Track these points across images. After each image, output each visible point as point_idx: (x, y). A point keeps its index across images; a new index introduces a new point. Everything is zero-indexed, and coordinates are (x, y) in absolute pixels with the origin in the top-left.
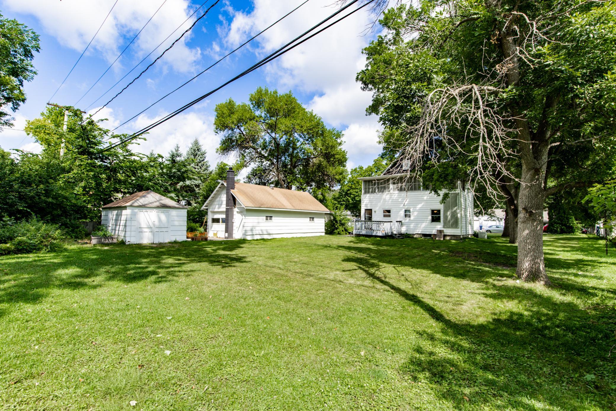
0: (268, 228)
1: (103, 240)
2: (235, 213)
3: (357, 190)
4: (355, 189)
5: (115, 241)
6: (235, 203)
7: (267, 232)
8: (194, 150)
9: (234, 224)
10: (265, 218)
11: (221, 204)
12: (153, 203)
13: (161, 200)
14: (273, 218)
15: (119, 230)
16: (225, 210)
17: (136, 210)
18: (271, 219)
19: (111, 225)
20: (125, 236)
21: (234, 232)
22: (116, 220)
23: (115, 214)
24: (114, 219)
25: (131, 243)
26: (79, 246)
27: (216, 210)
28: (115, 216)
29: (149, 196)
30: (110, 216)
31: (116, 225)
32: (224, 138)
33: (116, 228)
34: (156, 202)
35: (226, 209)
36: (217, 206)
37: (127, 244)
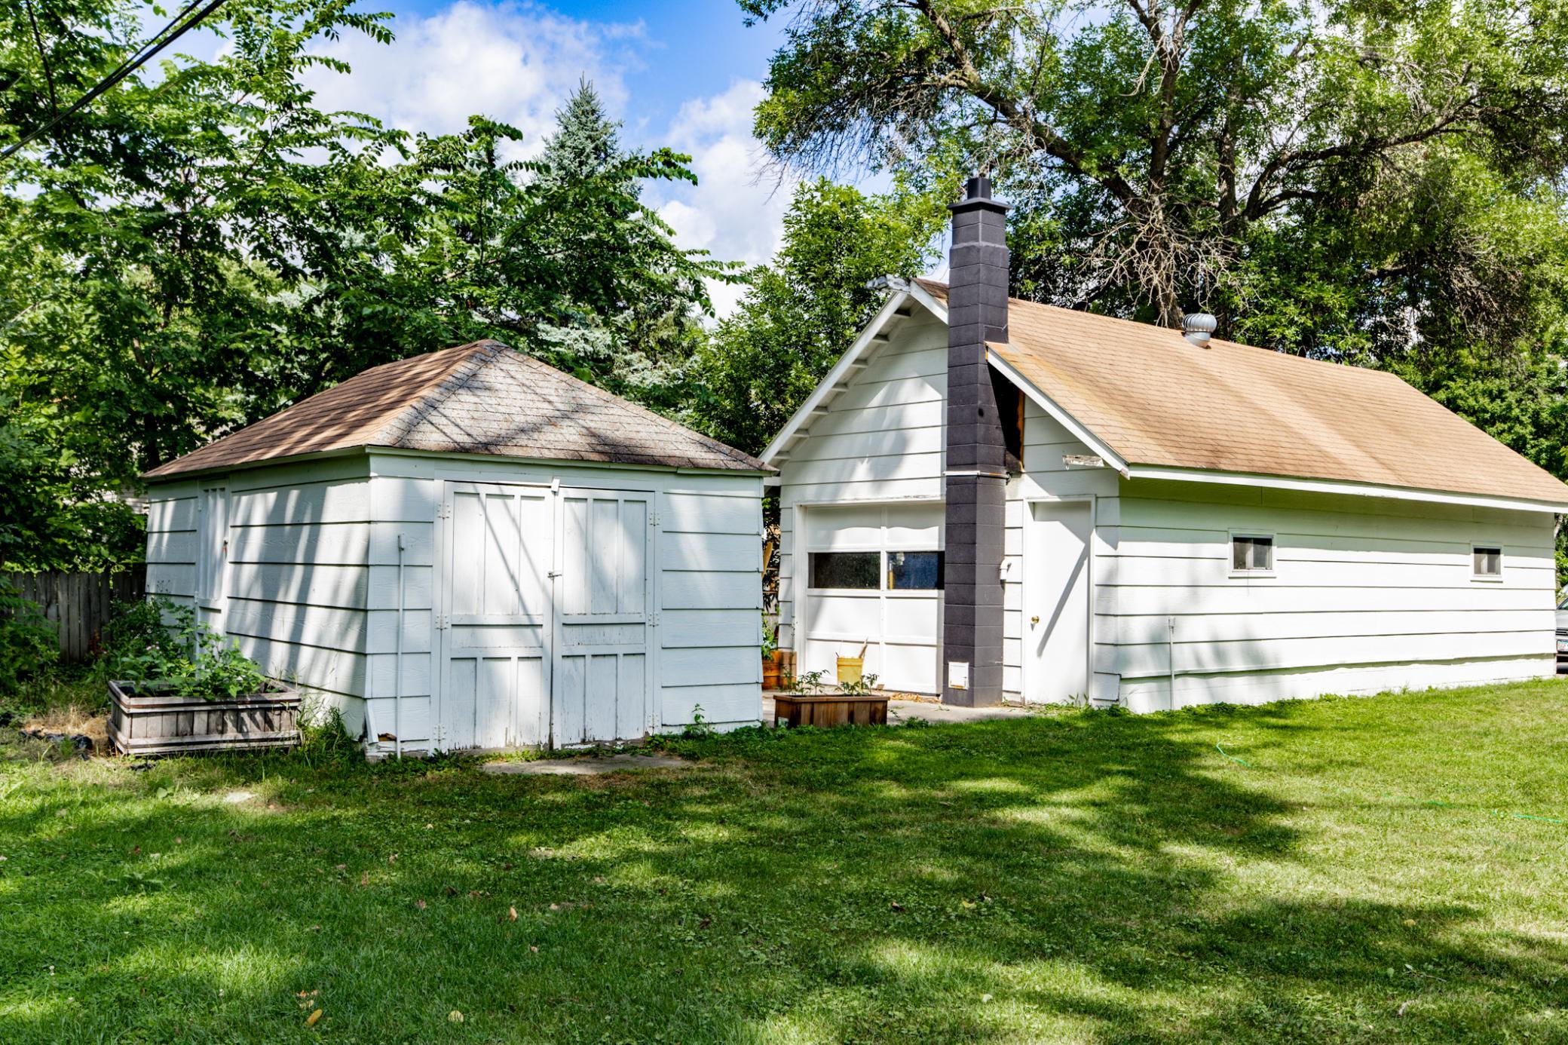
0: (1260, 627)
1: (200, 722)
2: (1015, 513)
3: (1494, 384)
4: (1479, 374)
5: (285, 729)
6: (1014, 444)
7: (1256, 657)
8: (579, 153)
9: (1011, 597)
10: (1228, 549)
11: (899, 454)
12: (536, 428)
13: (580, 408)
14: (1276, 552)
15: (295, 643)
16: (934, 491)
17: (434, 487)
18: (1260, 562)
19: (222, 602)
20: (356, 696)
21: (1010, 652)
22: (273, 564)
23: (258, 517)
24: (252, 552)
25: (398, 748)
26: (36, 773)
27: (859, 492)
28: (256, 536)
29: (492, 375)
30: (221, 534)
31: (269, 602)
32: (791, 50)
33: (267, 620)
34: (551, 422)
35: (951, 482)
36: (862, 470)
37: (372, 753)
